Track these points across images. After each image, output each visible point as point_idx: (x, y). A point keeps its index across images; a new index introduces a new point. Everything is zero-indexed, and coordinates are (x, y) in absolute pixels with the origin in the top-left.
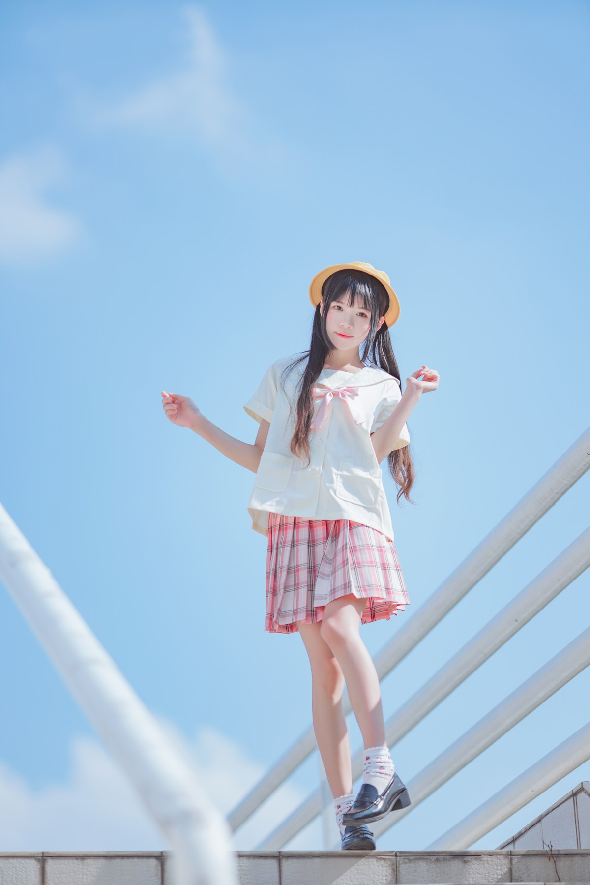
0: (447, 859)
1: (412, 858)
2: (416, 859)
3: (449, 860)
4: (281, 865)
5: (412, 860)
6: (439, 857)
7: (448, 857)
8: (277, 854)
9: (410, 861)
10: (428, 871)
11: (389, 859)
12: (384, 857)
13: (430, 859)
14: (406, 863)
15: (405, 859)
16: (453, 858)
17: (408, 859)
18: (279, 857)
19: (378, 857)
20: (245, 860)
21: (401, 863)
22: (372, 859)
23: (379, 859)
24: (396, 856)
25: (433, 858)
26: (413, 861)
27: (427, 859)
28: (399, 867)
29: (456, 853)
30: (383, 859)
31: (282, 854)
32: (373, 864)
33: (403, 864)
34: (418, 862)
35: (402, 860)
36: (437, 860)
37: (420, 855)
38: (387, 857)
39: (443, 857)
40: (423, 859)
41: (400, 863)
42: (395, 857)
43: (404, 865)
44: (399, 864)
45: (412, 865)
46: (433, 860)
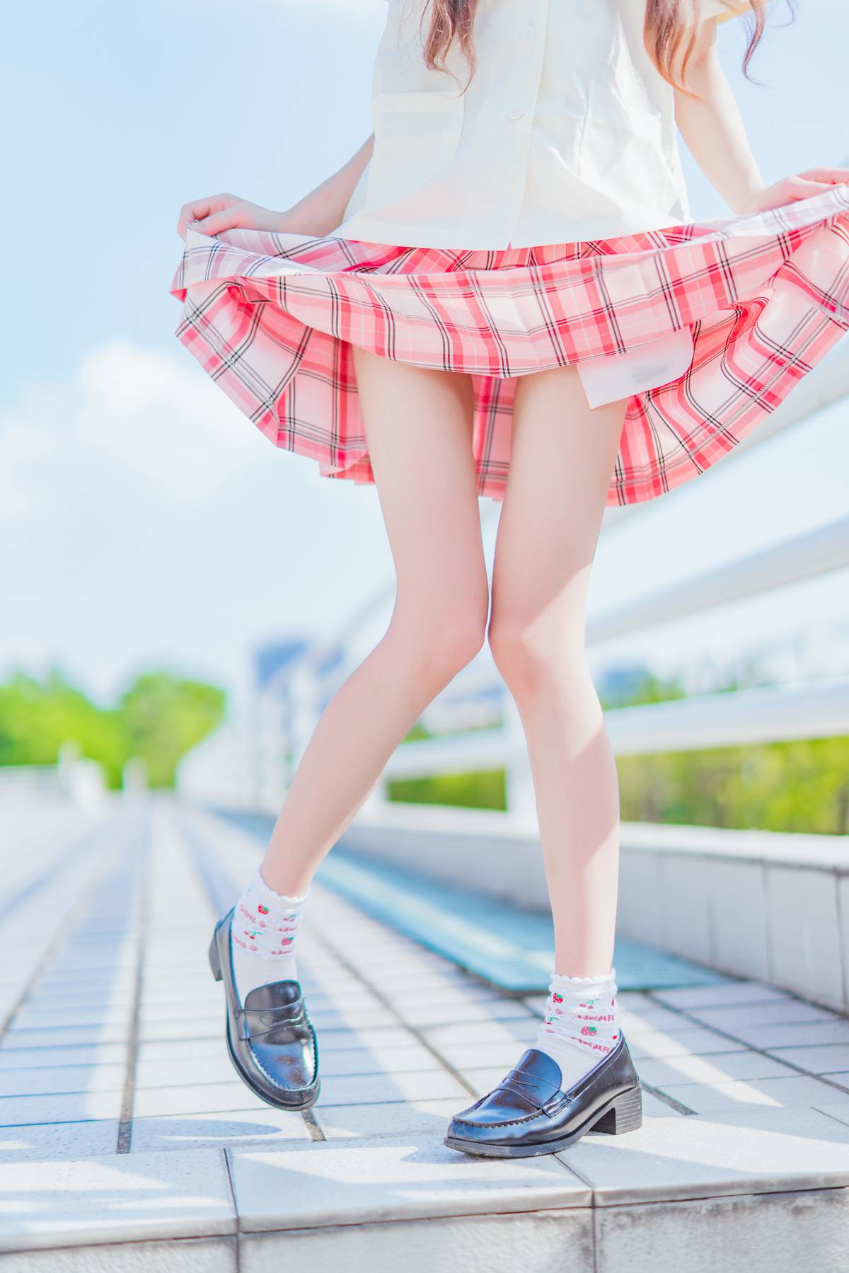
0: (744, 1208)
1: (641, 1209)
2: (652, 1213)
3: (752, 1209)
4: (241, 1260)
5: (640, 1217)
6: (719, 1201)
7: (748, 1200)
8: (231, 1229)
9: (634, 1218)
10: (687, 1246)
11: (572, 1217)
12: (556, 1214)
13: (694, 1208)
14: (621, 1227)
15: (619, 1214)
16: (762, 1202)
17: (628, 1214)
18: (235, 1235)
19: (539, 1214)
20: (127, 1255)
21: (609, 1225)
22: (520, 1220)
23: (544, 1219)
24: (593, 1206)
25: (705, 1206)
26: (643, 1221)
27: (684, 1210)
28: (602, 1240)
29: (771, 1185)
30: (555, 1219)
31: (247, 1226)
32: (525, 1238)
33: (613, 1229)
34: (657, 1220)
35: (611, 1218)
36: (716, 1212)
37: (666, 1198)
38: (567, 1213)
39: (734, 1199)
40: (673, 1210)
41: (606, 1229)
42: (589, 1211)
43: (618, 1231)
44: (602, 1232)
45: (640, 1231)
46: (704, 1211)
